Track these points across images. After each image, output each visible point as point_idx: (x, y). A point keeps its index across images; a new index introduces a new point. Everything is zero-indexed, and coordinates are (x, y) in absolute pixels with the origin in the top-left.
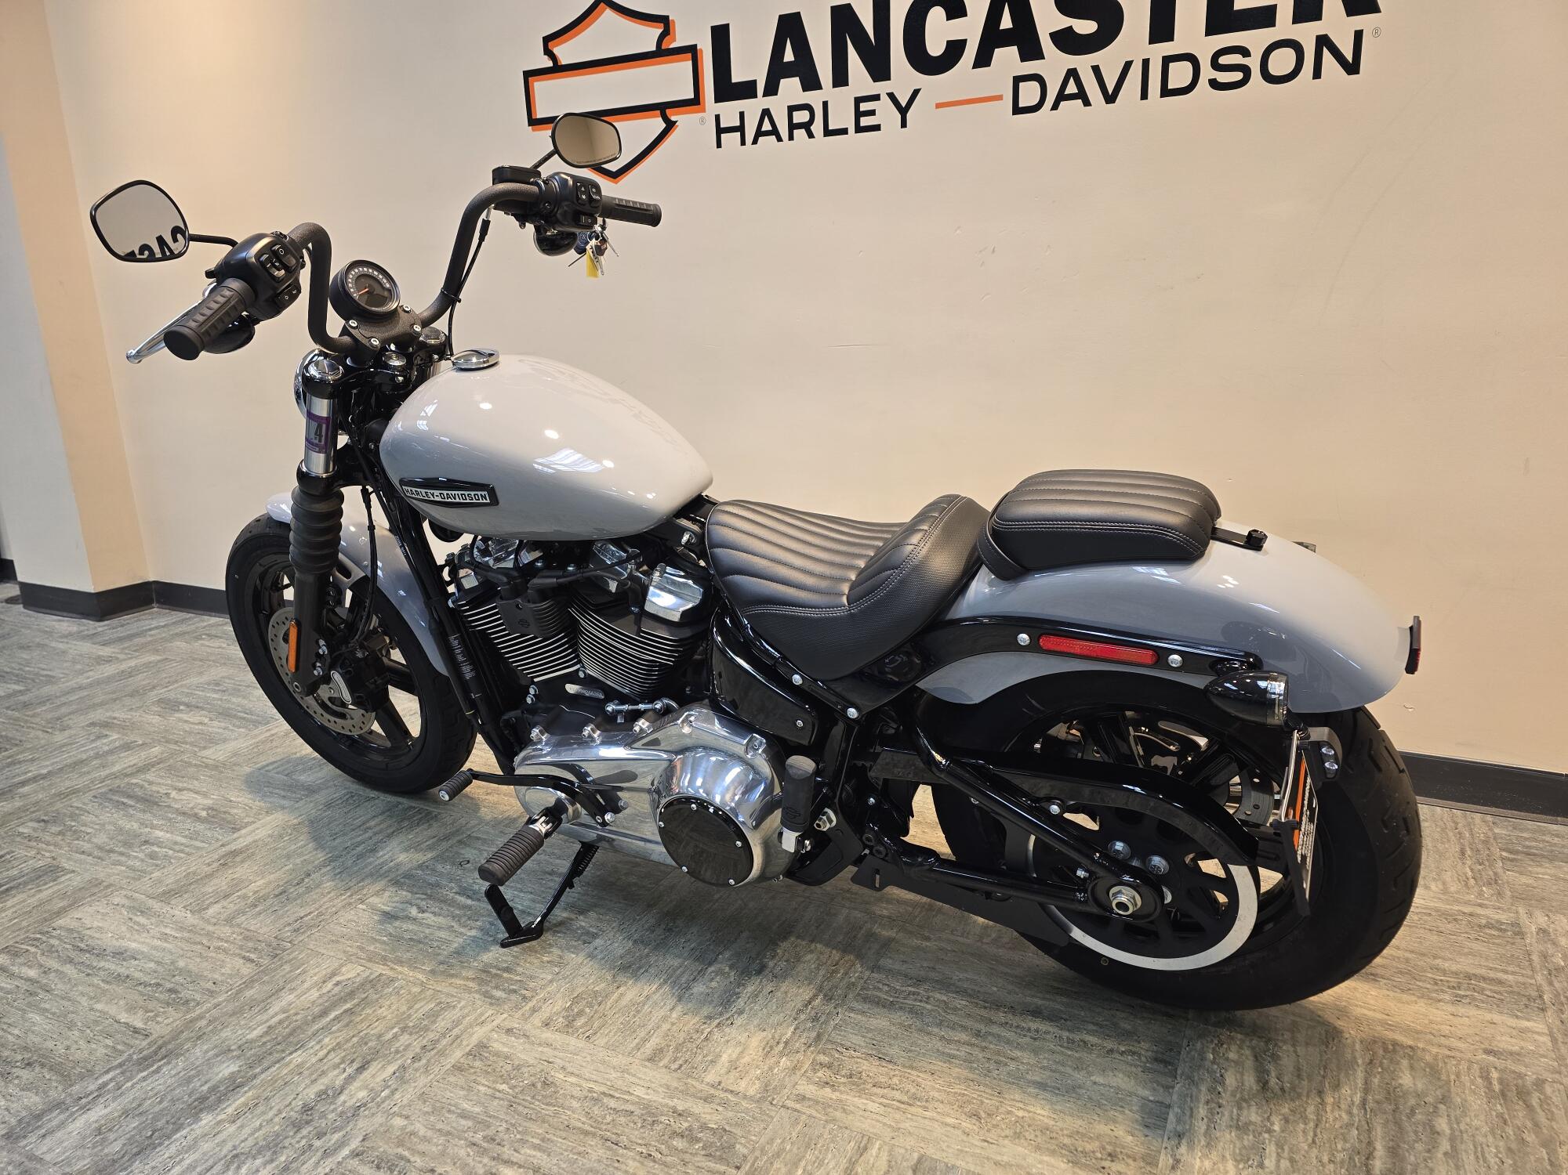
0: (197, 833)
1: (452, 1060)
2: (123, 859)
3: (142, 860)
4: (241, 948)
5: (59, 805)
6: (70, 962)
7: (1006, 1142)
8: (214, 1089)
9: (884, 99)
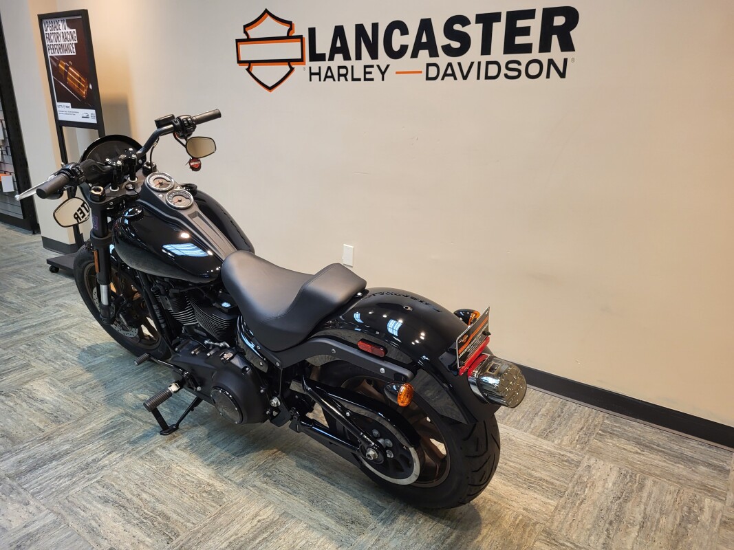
0: (82, 356)
1: (141, 455)
2: (53, 364)
3: (59, 365)
4: (84, 404)
5: (36, 339)
6: (25, 401)
7: (318, 512)
8: (59, 453)
9: (376, 67)
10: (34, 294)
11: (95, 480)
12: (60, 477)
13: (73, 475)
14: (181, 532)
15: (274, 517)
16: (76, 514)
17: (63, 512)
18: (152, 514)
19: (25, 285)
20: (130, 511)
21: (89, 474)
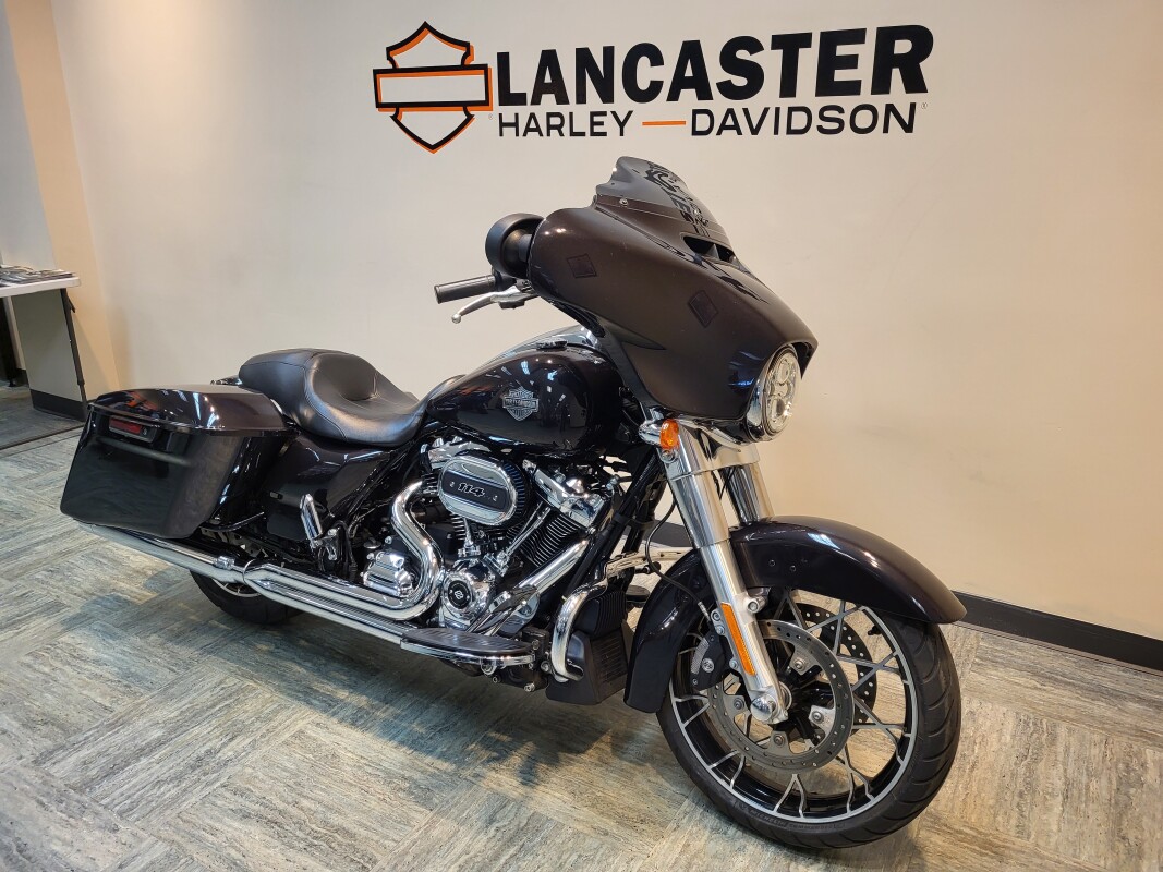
1: (283, 739)
2: (100, 600)
3: (112, 602)
4: (168, 663)
5: (60, 561)
6: (69, 664)
7: (585, 809)
8: (148, 745)
9: (610, 115)
11: (218, 784)
12: (159, 783)
13: (179, 778)
14: (379, 856)
16: (200, 839)
17: (177, 838)
18: (324, 831)
20: (287, 828)
21: (205, 774)
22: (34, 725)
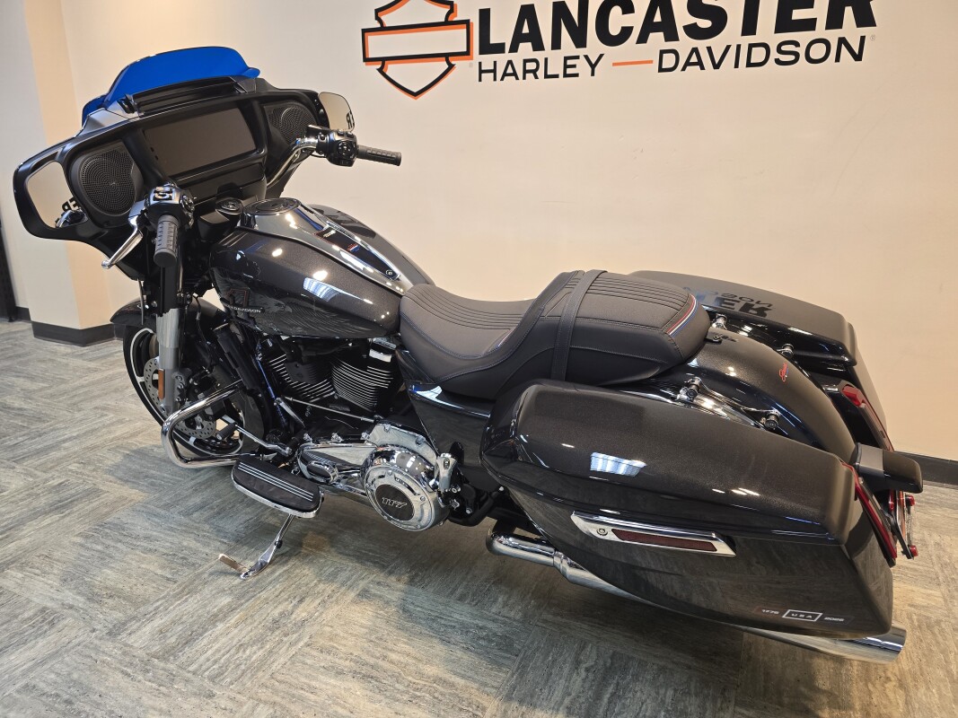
1: (350, 598)
8: (220, 610)
9: (582, 58)
10: (52, 396)
11: (301, 644)
12: (241, 646)
13: (260, 640)
14: (486, 704)
15: (605, 662)
16: (301, 699)
17: (278, 699)
18: (423, 683)
19: (29, 385)
20: (385, 682)
21: (286, 635)
22: (100, 598)
